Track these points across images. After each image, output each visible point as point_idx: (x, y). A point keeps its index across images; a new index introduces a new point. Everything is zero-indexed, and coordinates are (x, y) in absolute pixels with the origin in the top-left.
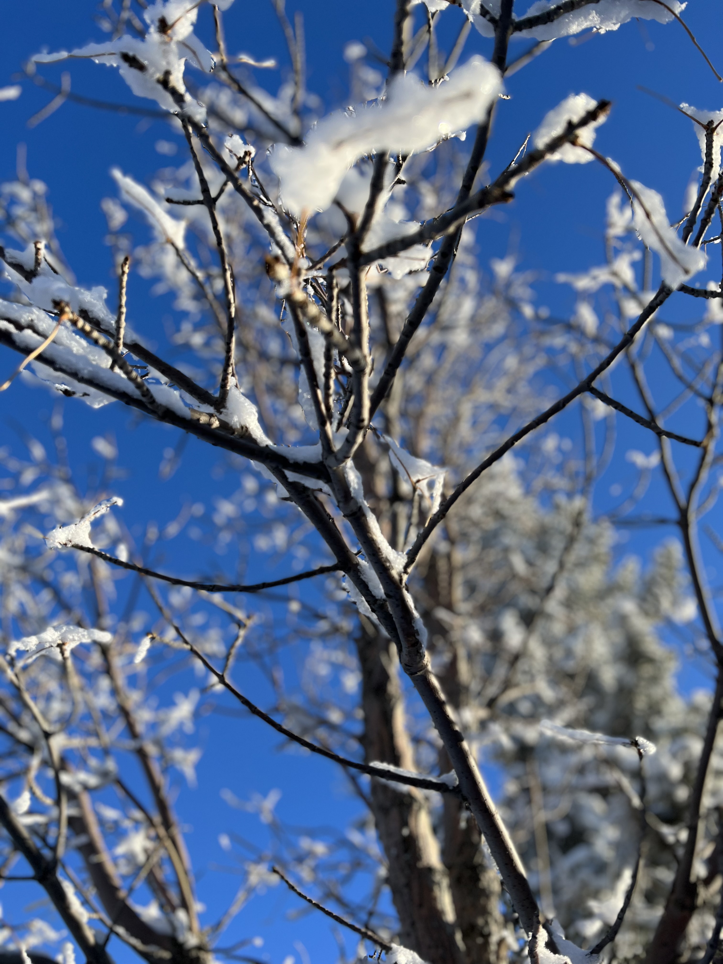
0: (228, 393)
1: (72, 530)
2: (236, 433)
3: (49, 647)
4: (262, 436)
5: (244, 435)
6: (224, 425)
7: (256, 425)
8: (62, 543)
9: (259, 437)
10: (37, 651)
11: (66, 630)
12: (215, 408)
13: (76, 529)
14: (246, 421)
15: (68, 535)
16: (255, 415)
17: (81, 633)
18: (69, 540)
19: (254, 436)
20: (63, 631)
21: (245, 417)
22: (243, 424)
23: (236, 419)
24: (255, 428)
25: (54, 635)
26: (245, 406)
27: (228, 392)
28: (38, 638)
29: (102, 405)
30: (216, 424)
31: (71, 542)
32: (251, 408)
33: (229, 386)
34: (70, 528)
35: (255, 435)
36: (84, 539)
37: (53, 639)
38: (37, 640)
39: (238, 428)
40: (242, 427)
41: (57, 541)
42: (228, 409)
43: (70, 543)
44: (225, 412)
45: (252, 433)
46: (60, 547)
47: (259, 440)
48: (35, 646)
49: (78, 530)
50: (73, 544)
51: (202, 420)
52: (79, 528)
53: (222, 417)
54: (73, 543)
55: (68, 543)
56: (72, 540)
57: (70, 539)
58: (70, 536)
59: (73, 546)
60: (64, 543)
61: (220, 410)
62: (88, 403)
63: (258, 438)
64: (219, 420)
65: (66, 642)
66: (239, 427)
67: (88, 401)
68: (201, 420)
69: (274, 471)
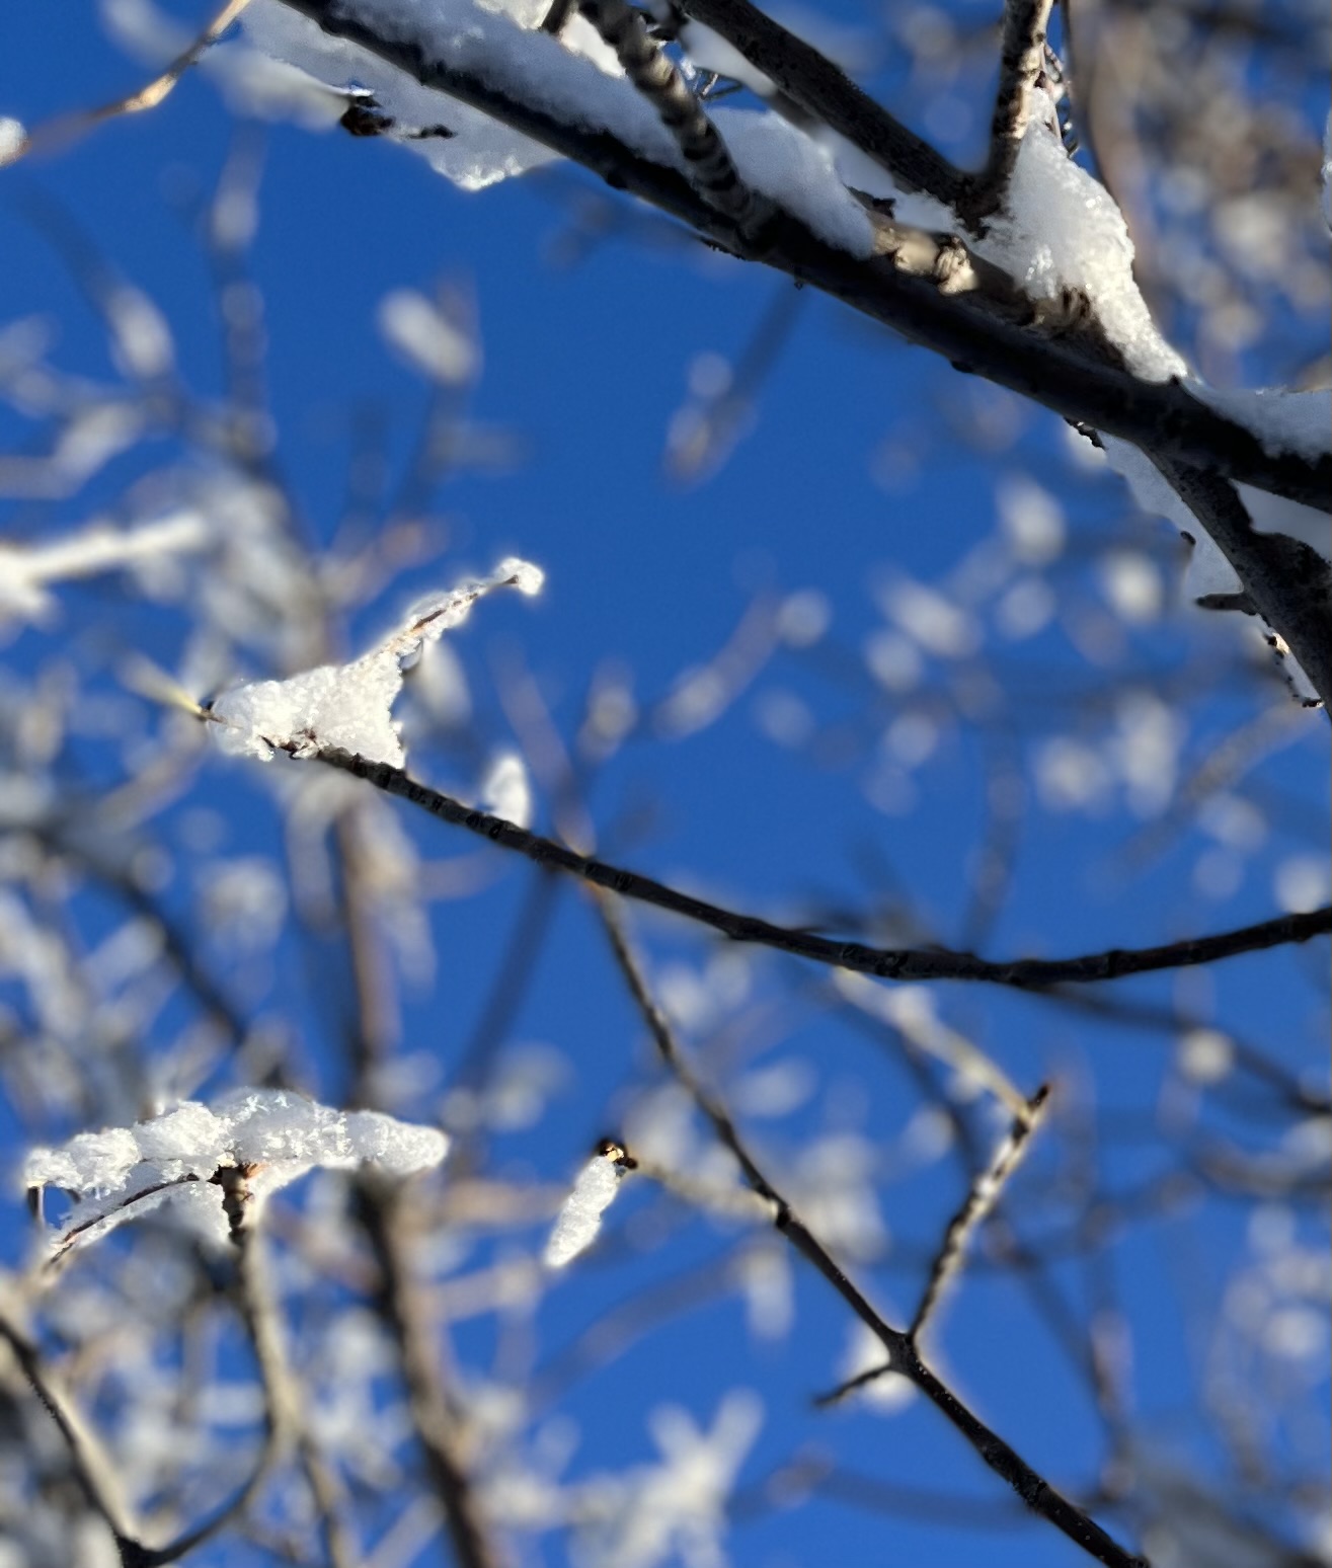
0: (1015, 154)
1: (324, 690)
2: (1040, 319)
3: (181, 1181)
4: (1146, 338)
5: (1072, 327)
6: (995, 284)
7: (1122, 288)
8: (276, 743)
9: (1134, 338)
10: (128, 1196)
11: (260, 1111)
12: (960, 213)
13: (338, 684)
14: (1083, 269)
15: (306, 710)
16: (1123, 249)
17: (320, 1125)
18: (306, 731)
19: (1111, 336)
20: (245, 1114)
21: (1080, 257)
22: (1071, 281)
23: (1043, 260)
24: (1118, 304)
25: (208, 1129)
26: (1086, 209)
27: (1016, 147)
28: (140, 1139)
29: (496, 176)
30: (961, 277)
31: (312, 737)
32: (1112, 221)
33: (1023, 124)
34: (312, 679)
35: (1118, 332)
36: (371, 730)
37: (201, 1146)
38: (135, 1148)
39: (1048, 298)
40: (1066, 297)
41: (257, 731)
42: (1012, 219)
43: (312, 744)
44: (1003, 232)
45: (1104, 320)
46: (266, 755)
47: (1130, 353)
48: (126, 1173)
49: (345, 689)
50: (321, 747)
51: (906, 259)
52: (352, 682)
53: (986, 249)
54: (322, 744)
55: (303, 740)
56: (318, 734)
57: (310, 723)
58: (313, 711)
59: (320, 756)
60: (287, 741)
61: (979, 222)
62: (440, 167)
63: (1130, 342)
64: (976, 263)
65: (254, 1161)
66: (1053, 294)
67: (439, 158)
68: (902, 260)
69: (1185, 485)
